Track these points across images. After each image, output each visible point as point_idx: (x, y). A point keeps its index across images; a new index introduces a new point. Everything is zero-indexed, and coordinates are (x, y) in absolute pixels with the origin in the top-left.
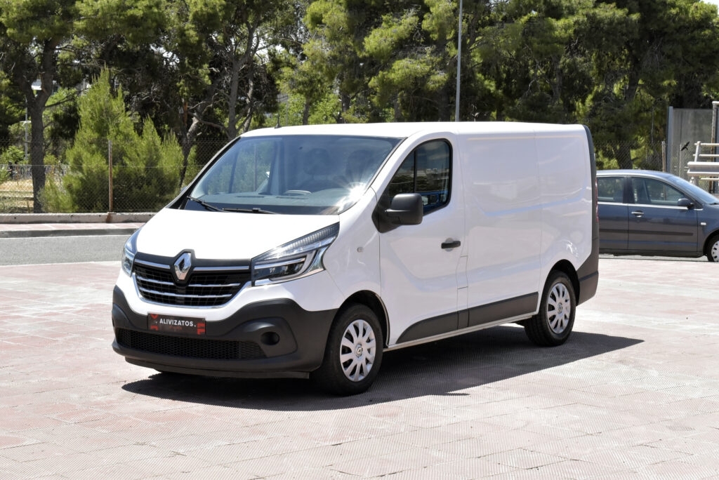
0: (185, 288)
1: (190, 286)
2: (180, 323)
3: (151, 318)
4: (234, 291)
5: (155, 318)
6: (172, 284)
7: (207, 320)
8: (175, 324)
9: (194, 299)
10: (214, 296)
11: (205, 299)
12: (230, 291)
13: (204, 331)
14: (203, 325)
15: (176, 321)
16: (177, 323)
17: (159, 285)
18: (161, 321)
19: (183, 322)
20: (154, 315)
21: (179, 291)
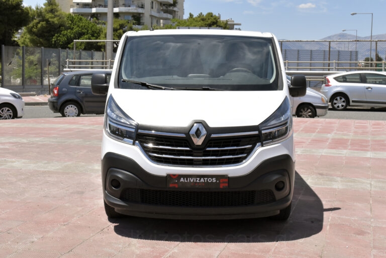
0: (201, 151)
1: (208, 149)
2: (202, 180)
3: (170, 177)
4: (249, 152)
5: (174, 177)
6: (188, 149)
7: (230, 176)
8: (198, 181)
9: (212, 160)
10: (231, 157)
11: (224, 159)
12: (246, 151)
13: (227, 185)
14: (227, 180)
15: (198, 179)
16: (200, 180)
17: (174, 150)
18: (182, 180)
19: (206, 179)
20: (174, 175)
21: (195, 154)
